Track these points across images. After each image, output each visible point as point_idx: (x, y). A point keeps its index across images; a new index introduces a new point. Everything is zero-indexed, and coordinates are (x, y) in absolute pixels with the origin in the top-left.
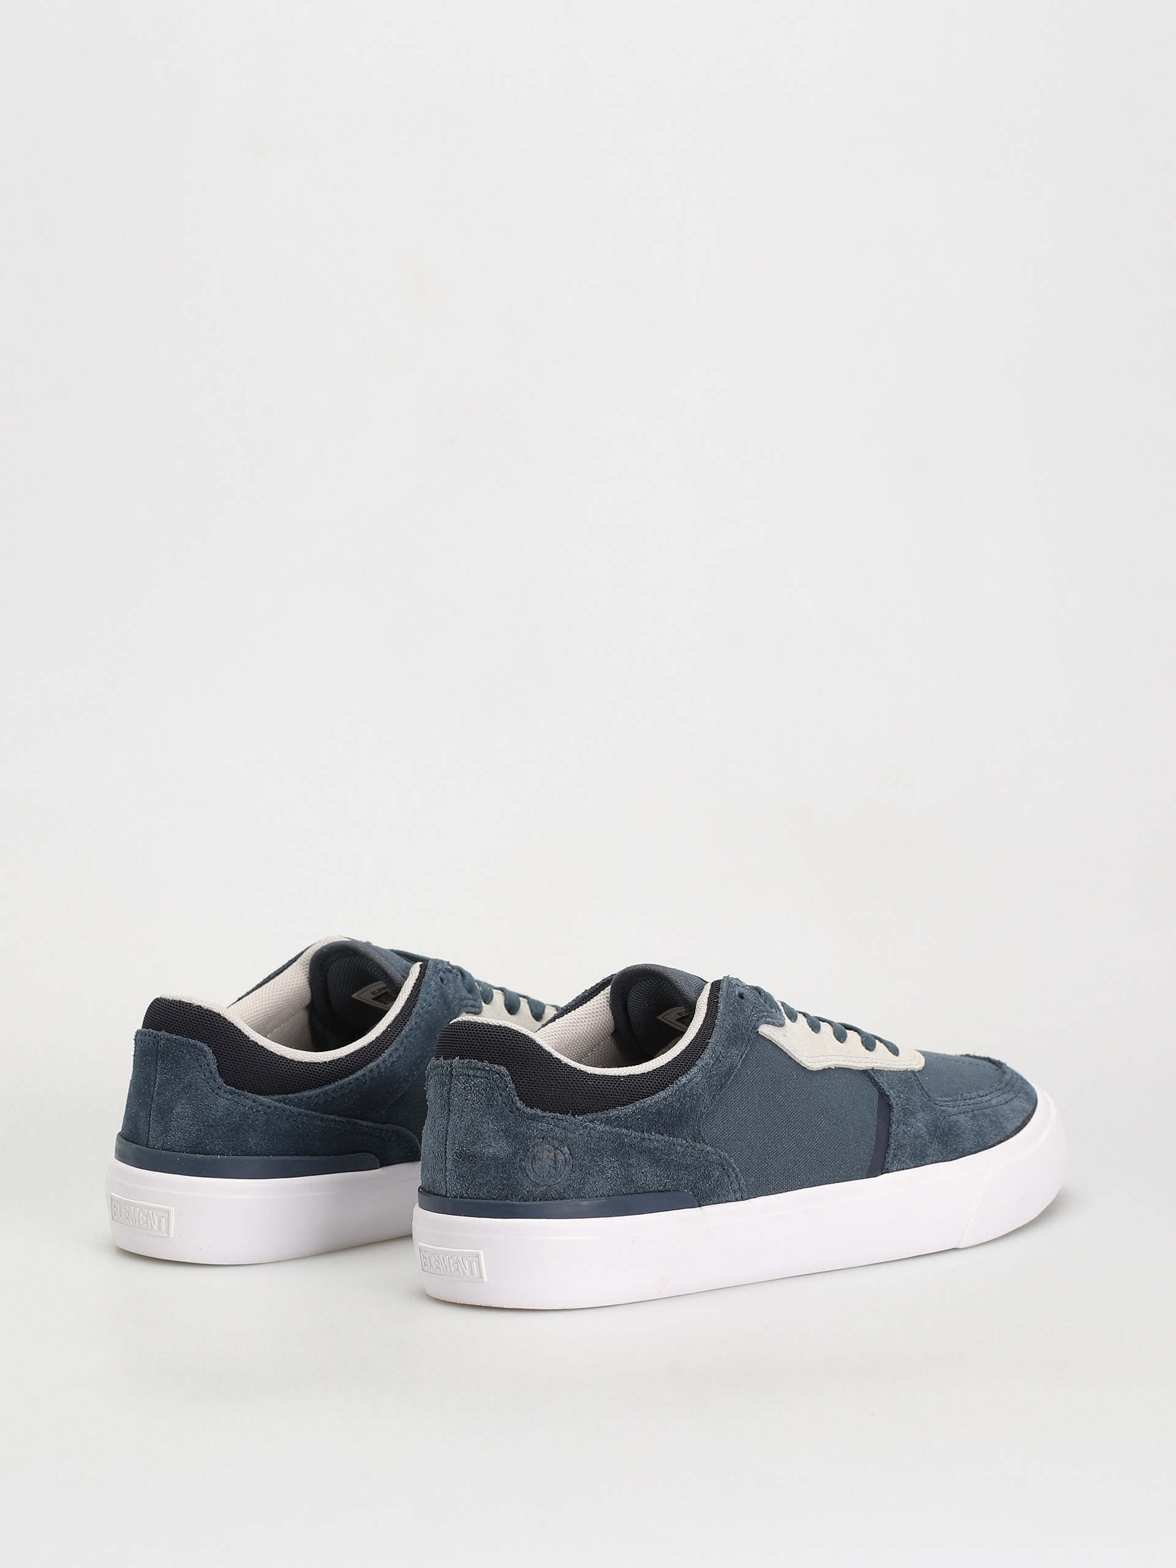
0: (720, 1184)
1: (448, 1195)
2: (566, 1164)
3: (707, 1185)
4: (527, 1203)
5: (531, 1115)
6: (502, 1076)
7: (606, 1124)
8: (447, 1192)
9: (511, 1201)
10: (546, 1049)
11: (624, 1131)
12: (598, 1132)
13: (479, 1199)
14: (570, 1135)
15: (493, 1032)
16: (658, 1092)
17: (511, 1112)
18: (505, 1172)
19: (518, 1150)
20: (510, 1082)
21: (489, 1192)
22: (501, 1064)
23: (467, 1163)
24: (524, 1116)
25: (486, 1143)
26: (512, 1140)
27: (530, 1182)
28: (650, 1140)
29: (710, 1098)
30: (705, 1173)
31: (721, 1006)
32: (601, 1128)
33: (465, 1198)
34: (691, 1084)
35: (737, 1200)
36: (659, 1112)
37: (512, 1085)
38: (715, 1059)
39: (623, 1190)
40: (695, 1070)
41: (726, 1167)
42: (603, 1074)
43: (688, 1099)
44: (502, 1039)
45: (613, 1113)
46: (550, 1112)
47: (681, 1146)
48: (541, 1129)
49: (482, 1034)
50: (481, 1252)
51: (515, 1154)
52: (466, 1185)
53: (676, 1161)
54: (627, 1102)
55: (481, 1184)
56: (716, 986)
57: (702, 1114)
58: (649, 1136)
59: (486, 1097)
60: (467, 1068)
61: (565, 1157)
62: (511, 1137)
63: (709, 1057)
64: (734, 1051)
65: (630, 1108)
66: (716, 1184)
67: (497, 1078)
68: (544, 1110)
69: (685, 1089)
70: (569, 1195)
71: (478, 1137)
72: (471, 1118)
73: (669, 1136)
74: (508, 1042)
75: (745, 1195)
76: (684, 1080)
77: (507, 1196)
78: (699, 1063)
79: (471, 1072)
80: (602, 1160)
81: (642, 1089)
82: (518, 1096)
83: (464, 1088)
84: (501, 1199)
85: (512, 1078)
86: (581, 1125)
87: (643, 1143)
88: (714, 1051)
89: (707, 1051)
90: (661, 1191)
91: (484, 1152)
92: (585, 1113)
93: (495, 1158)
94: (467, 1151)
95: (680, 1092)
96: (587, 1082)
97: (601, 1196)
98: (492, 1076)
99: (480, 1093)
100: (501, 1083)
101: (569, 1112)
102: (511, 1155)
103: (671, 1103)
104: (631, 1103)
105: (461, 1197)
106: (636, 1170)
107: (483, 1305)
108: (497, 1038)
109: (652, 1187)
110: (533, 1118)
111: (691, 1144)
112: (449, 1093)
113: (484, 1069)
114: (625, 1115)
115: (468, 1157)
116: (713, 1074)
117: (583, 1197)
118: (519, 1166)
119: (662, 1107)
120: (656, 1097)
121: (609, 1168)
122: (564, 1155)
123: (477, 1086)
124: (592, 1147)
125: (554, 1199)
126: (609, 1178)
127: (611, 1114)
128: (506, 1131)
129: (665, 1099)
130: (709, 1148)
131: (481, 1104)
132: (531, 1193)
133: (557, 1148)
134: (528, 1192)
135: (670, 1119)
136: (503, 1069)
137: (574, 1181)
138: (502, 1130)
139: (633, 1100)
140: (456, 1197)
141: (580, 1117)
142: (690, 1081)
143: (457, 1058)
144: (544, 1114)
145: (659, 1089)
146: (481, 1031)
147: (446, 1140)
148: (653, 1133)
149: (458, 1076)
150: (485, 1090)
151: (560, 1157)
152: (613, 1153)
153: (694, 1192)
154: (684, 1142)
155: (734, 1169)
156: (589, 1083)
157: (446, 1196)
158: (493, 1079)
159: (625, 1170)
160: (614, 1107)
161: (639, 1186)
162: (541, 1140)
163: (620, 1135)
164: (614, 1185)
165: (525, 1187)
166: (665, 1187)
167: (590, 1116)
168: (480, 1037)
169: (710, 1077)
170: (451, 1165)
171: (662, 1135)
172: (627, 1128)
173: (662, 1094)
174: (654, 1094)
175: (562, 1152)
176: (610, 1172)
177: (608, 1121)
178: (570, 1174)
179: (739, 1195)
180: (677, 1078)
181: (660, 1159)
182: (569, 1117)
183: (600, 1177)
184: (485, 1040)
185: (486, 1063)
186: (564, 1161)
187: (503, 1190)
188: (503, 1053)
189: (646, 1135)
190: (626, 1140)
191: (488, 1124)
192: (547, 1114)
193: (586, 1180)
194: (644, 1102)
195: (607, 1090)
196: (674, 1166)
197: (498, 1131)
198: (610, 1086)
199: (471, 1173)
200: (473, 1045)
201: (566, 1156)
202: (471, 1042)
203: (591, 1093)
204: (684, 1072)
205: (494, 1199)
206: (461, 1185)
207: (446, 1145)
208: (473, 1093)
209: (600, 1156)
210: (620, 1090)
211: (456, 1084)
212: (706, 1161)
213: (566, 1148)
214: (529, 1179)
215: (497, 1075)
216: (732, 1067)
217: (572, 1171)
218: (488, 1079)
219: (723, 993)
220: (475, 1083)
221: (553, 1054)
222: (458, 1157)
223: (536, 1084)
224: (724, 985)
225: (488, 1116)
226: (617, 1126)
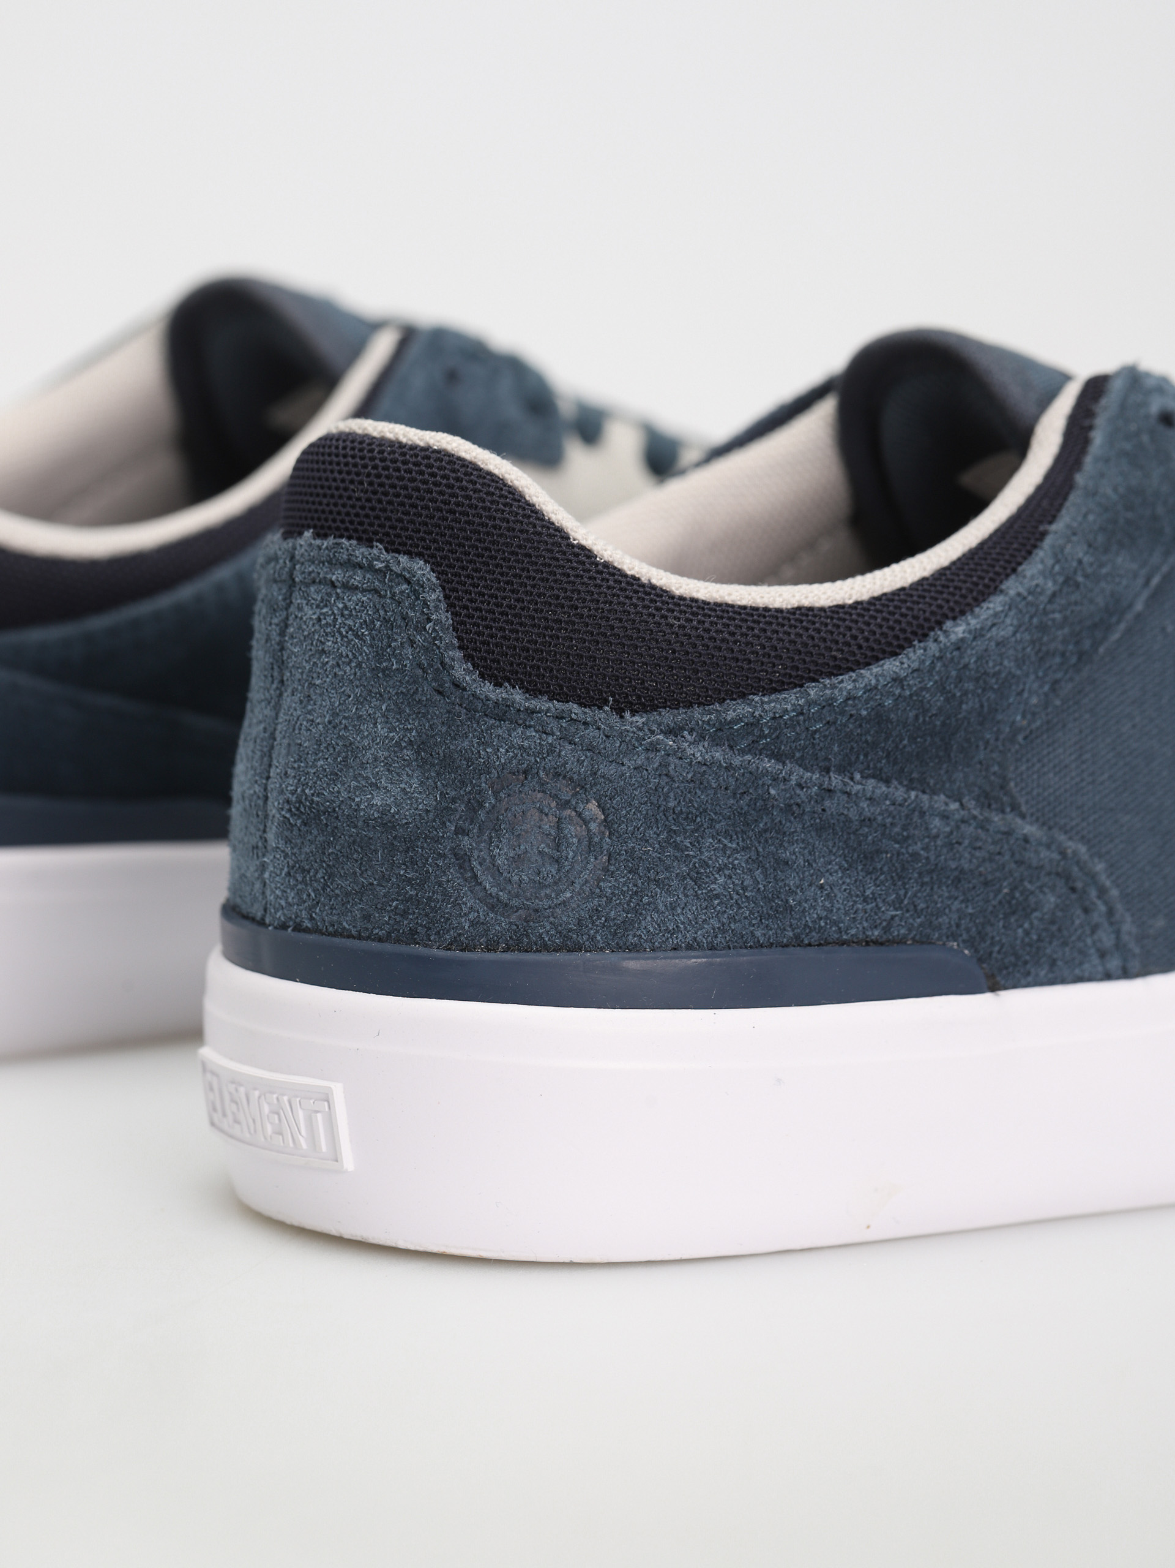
0: (1060, 930)
1: (267, 921)
2: (590, 851)
3: (1020, 931)
4: (467, 955)
5: (496, 703)
6: (416, 588)
7: (716, 742)
8: (265, 910)
9: (426, 946)
10: (554, 518)
11: (768, 764)
12: (690, 764)
13: (342, 935)
14: (608, 769)
15: (405, 463)
16: (877, 659)
17: (440, 693)
18: (413, 862)
19: (454, 800)
20: (437, 607)
21: (367, 917)
22: (420, 555)
23: (315, 832)
24: (474, 707)
25: (367, 778)
26: (438, 774)
27: (481, 894)
28: (848, 794)
29: (1041, 687)
30: (1013, 898)
31: (1098, 438)
32: (698, 752)
33: (307, 930)
34: (980, 645)
35: (1108, 976)
36: (879, 718)
37: (446, 618)
38: (1061, 579)
39: (758, 933)
40: (996, 604)
41: (1079, 885)
42: (719, 600)
43: (970, 686)
44: (425, 482)
45: (736, 710)
46: (551, 700)
47: (945, 817)
48: (521, 747)
49: (375, 467)
50: (338, 1091)
51: (443, 812)
52: (309, 895)
53: (927, 858)
54: (783, 683)
55: (348, 894)
56: (1096, 387)
57: (1015, 731)
58: (845, 784)
59: (371, 646)
60: (330, 562)
61: (589, 830)
62: (433, 765)
63: (1042, 573)
64: (1123, 561)
65: (790, 700)
66: (1046, 930)
67: (402, 592)
68: (533, 691)
69: (961, 657)
70: (592, 938)
71: (345, 759)
72: (332, 704)
73: (910, 788)
74: (441, 493)
75: (1135, 965)
76: (958, 630)
77: (413, 932)
78: (1012, 586)
79: (337, 575)
80: (697, 844)
81: (831, 649)
82: (460, 648)
83: (319, 620)
84: (398, 941)
85: (446, 597)
86: (640, 740)
87: (827, 803)
88: (1058, 555)
89: (1040, 554)
90: (876, 942)
91: (358, 805)
92: (655, 708)
93: (387, 823)
94: (316, 799)
95: (944, 665)
96: (666, 617)
97: (689, 947)
98: (391, 587)
99: (357, 636)
100: (412, 607)
101: (606, 702)
102: (431, 816)
103: (917, 694)
104: (796, 686)
105: (298, 928)
106: (802, 880)
107: (346, 1236)
108: (413, 480)
109: (848, 928)
110: (502, 713)
111: (975, 812)
112: (282, 634)
113: (371, 568)
114: (774, 718)
115: (317, 816)
116: (1054, 620)
117: (635, 949)
118: (452, 849)
119: (889, 702)
120: (870, 675)
121: (720, 870)
122: (586, 823)
123: (350, 615)
124: (671, 804)
125: (545, 948)
126: (717, 896)
127: (731, 715)
128: (421, 746)
129: (897, 680)
130: (1029, 829)
131: (359, 665)
132: (481, 928)
133: (568, 802)
134: (473, 924)
135: (913, 739)
136: (421, 569)
137: (609, 900)
138: (410, 743)
139: (802, 677)
140: (284, 927)
141: (639, 720)
142: (978, 634)
143: (308, 534)
144: (534, 704)
145: (884, 652)
146: (372, 459)
147: (270, 766)
148: (858, 776)
149: (307, 585)
150: (369, 625)
151: (573, 831)
152: (733, 825)
153: (976, 951)
154: (954, 806)
155: (1102, 892)
156: (671, 621)
157: (262, 923)
158: (393, 595)
159: (766, 876)
160: (743, 696)
161: (806, 925)
162: (521, 777)
163: (755, 776)
164: (732, 919)
165: (465, 910)
166: (886, 930)
167: (667, 717)
168: (369, 475)
169: (1043, 628)
170: (277, 836)
171: (887, 782)
172: (779, 757)
173: (891, 666)
174: (868, 664)
175: (579, 815)
176: (721, 880)
177: (722, 734)
178: (599, 880)
179: (1114, 963)
180: (940, 624)
181: (878, 852)
182: (604, 716)
183: (690, 893)
184: (381, 485)
185: (378, 549)
186: (585, 843)
187: (404, 914)
188: (426, 524)
189: (836, 780)
190: (773, 792)
191: (375, 724)
192: (542, 704)
193: (646, 900)
194: (833, 687)
195: (724, 646)
196: (920, 874)
197: (398, 744)
198: (733, 634)
199: (322, 861)
200: (350, 498)
201: (593, 826)
202: (346, 489)
203: (674, 652)
204: (958, 613)
205: (380, 940)
206: (299, 893)
207: (268, 778)
208: (340, 633)
209: (693, 831)
210: (763, 647)
211: (300, 609)
212: (1020, 863)
213: (593, 806)
214: (477, 888)
215: (405, 586)
216: (1116, 608)
217: (606, 870)
218: (380, 596)
219: (1107, 406)
220: (346, 607)
221: (572, 534)
222: (293, 815)
223: (515, 616)
224: (1116, 388)
225: (374, 703)
226: (749, 750)
